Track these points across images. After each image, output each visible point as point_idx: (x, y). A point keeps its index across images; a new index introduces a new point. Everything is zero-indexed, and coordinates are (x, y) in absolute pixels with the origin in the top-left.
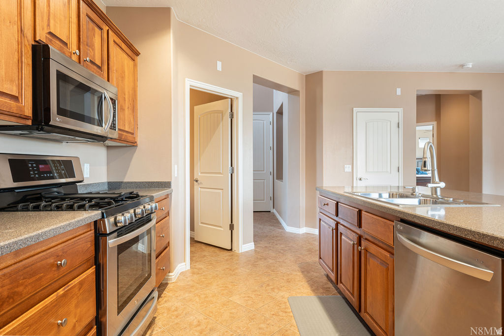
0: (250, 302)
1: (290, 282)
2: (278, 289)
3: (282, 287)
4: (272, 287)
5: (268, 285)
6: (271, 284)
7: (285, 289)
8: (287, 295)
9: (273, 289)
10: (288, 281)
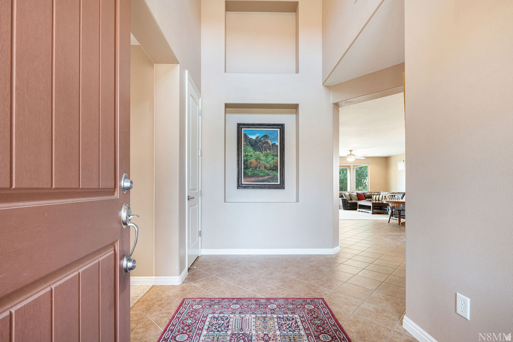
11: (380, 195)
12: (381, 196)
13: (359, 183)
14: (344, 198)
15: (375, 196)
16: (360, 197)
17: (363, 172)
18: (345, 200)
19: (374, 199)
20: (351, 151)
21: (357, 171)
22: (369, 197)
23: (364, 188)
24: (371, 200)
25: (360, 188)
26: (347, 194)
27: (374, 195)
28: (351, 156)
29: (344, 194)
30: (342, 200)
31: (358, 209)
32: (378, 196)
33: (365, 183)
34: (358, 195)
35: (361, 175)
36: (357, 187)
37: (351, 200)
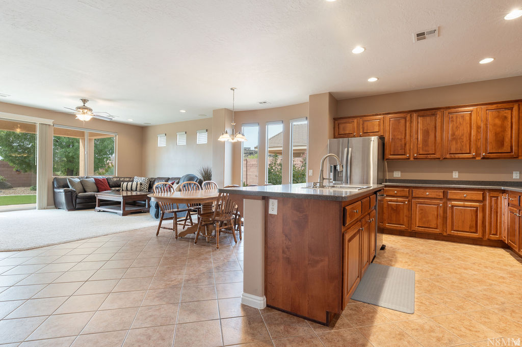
0: (466, 323)
1: (399, 334)
2: (422, 328)
3: (417, 329)
4: (432, 334)
5: (439, 340)
6: (434, 340)
7: (412, 326)
8: (413, 318)
9: (432, 330)
10: (402, 335)
11: (133, 181)
12: (135, 184)
13: (99, 163)
14: (71, 188)
15: (125, 184)
16: (101, 186)
17: (105, 147)
18: (72, 192)
19: (124, 187)
20: (84, 101)
21: (96, 146)
22: (115, 186)
23: (107, 171)
24: (118, 191)
25: (100, 170)
26: (76, 180)
27: (124, 181)
28: (86, 111)
29: (70, 181)
30: (66, 192)
31: (97, 208)
32: (130, 184)
33: (108, 164)
34: (97, 182)
35: (102, 152)
36: (96, 168)
37: (85, 191)
